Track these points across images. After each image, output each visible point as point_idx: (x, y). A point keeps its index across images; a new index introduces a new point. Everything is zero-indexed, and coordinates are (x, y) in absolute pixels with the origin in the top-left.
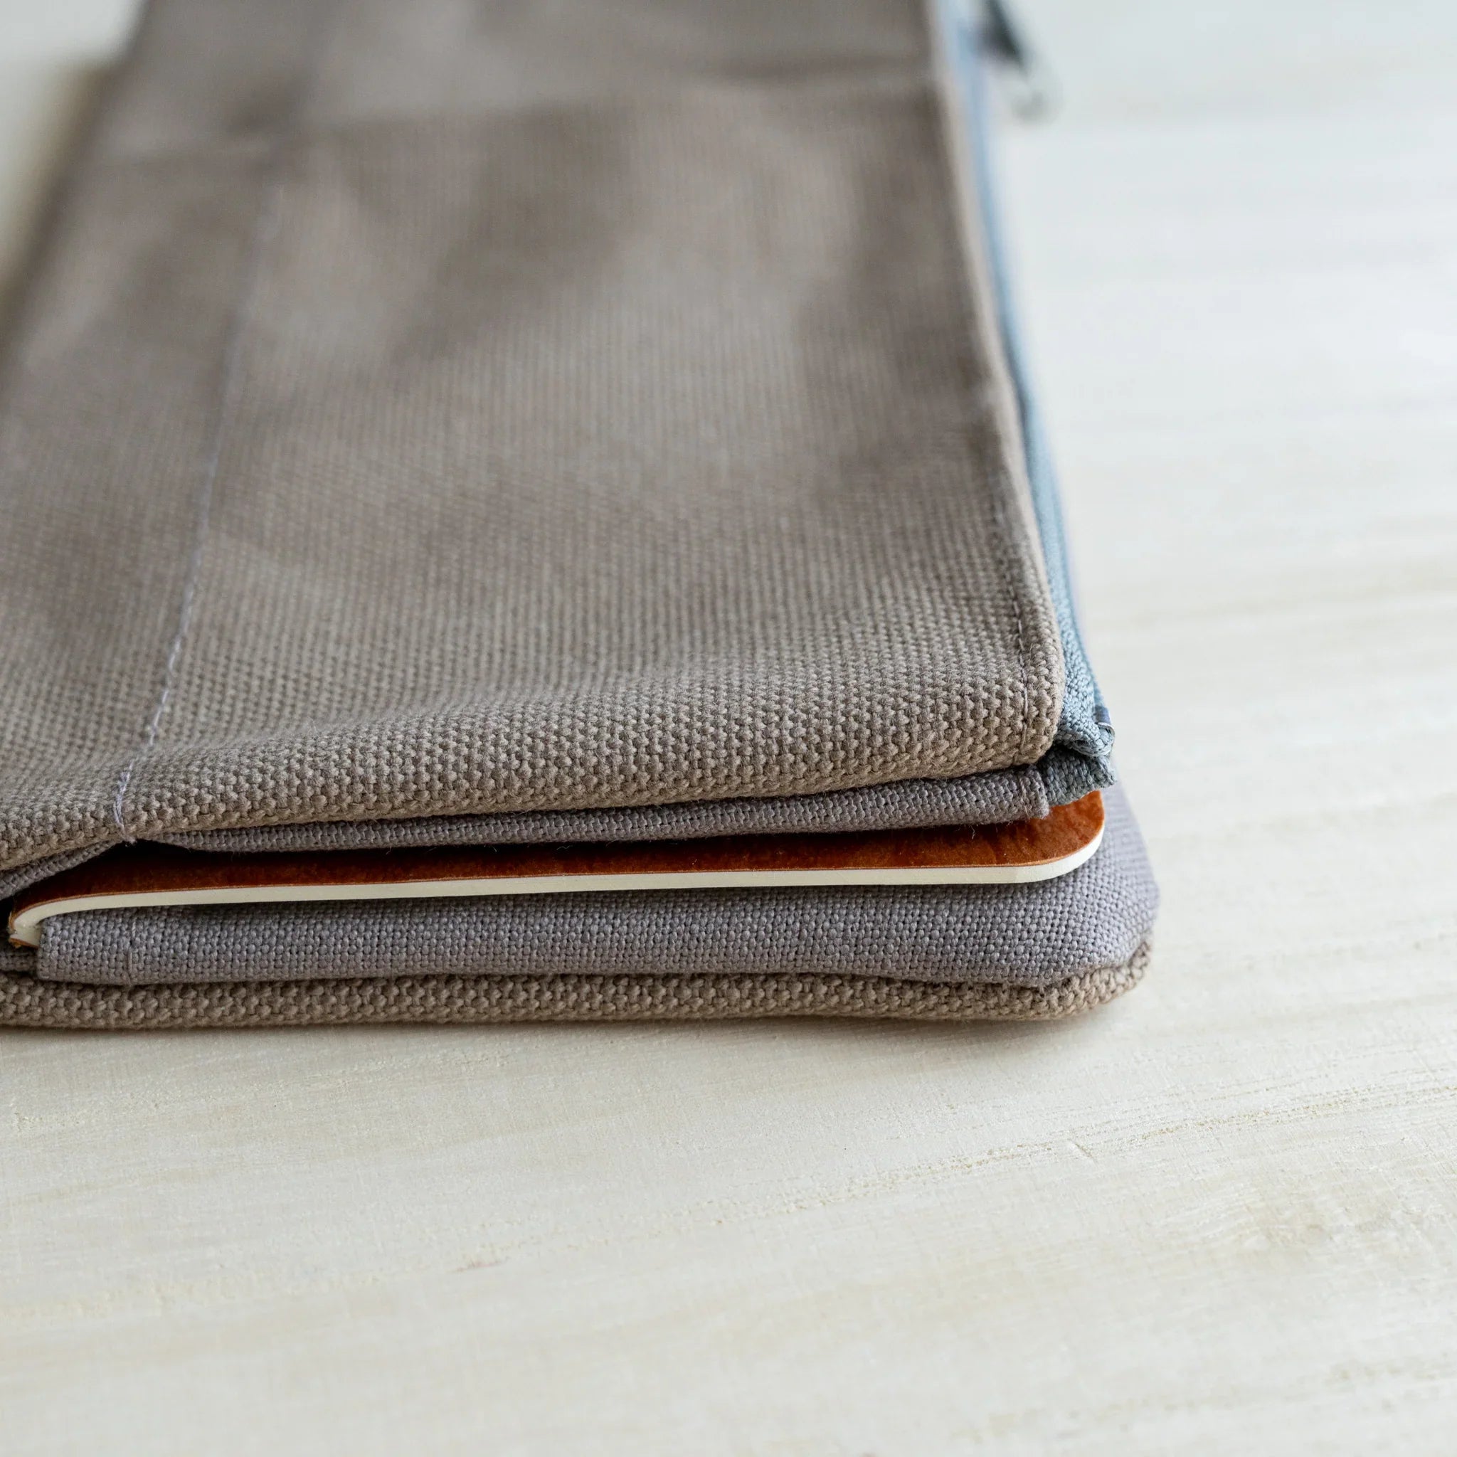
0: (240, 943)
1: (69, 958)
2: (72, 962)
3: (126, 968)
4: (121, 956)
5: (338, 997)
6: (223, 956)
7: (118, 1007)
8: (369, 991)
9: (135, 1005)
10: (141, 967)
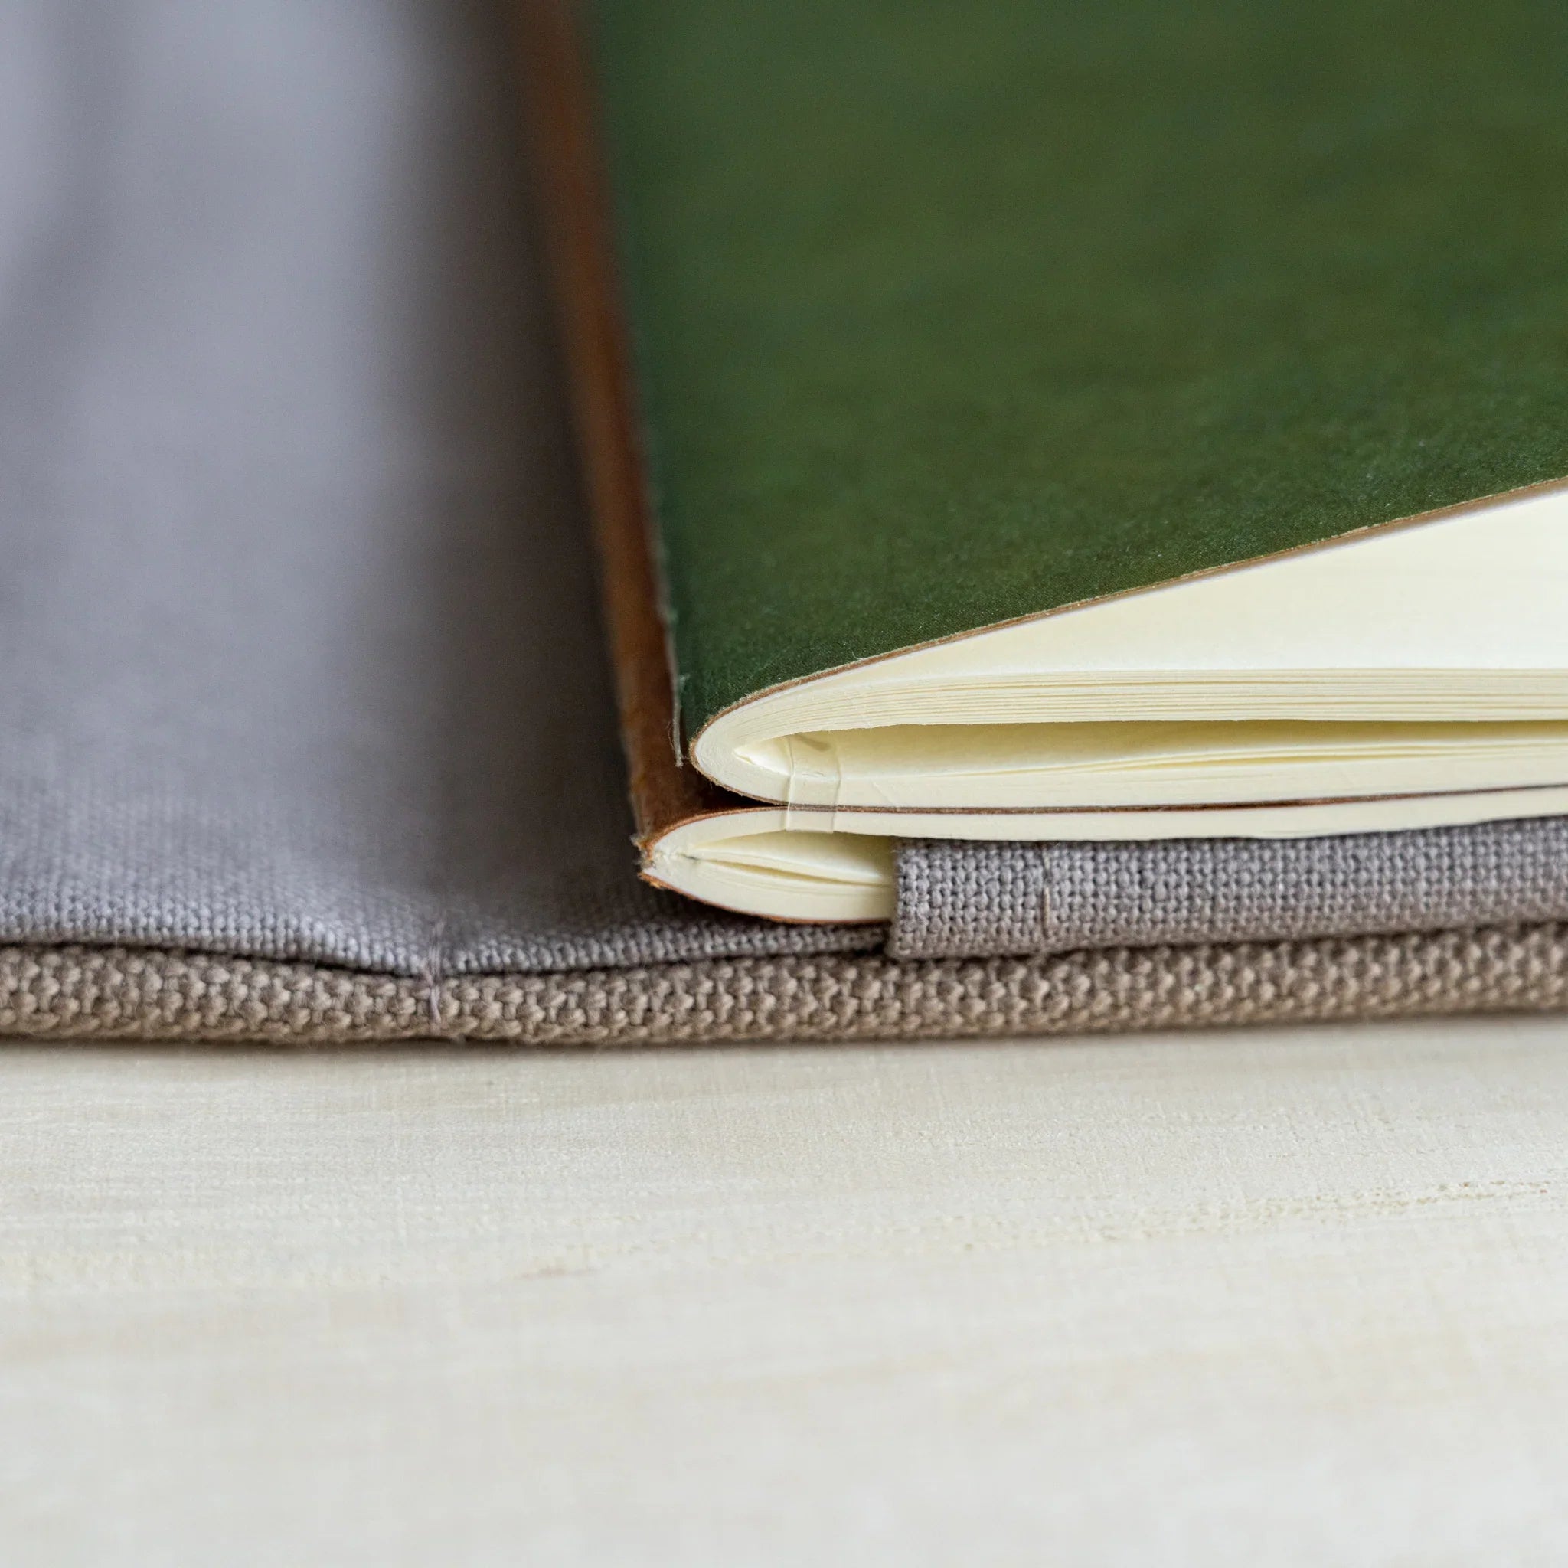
0: (1225, 870)
1: (948, 911)
2: (952, 919)
3: (1041, 919)
4: (1033, 900)
5: (1385, 966)
6: (1198, 891)
7: (1026, 990)
8: (1434, 953)
9: (1054, 987)
10: (1064, 916)
